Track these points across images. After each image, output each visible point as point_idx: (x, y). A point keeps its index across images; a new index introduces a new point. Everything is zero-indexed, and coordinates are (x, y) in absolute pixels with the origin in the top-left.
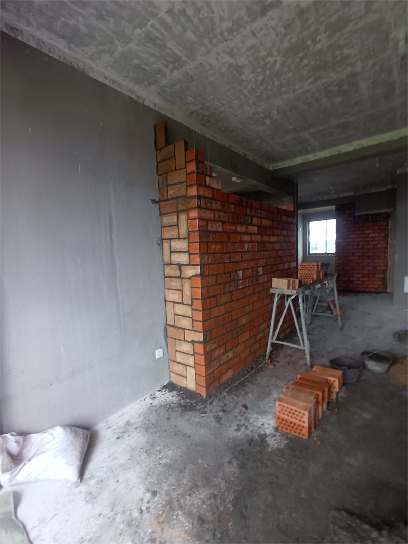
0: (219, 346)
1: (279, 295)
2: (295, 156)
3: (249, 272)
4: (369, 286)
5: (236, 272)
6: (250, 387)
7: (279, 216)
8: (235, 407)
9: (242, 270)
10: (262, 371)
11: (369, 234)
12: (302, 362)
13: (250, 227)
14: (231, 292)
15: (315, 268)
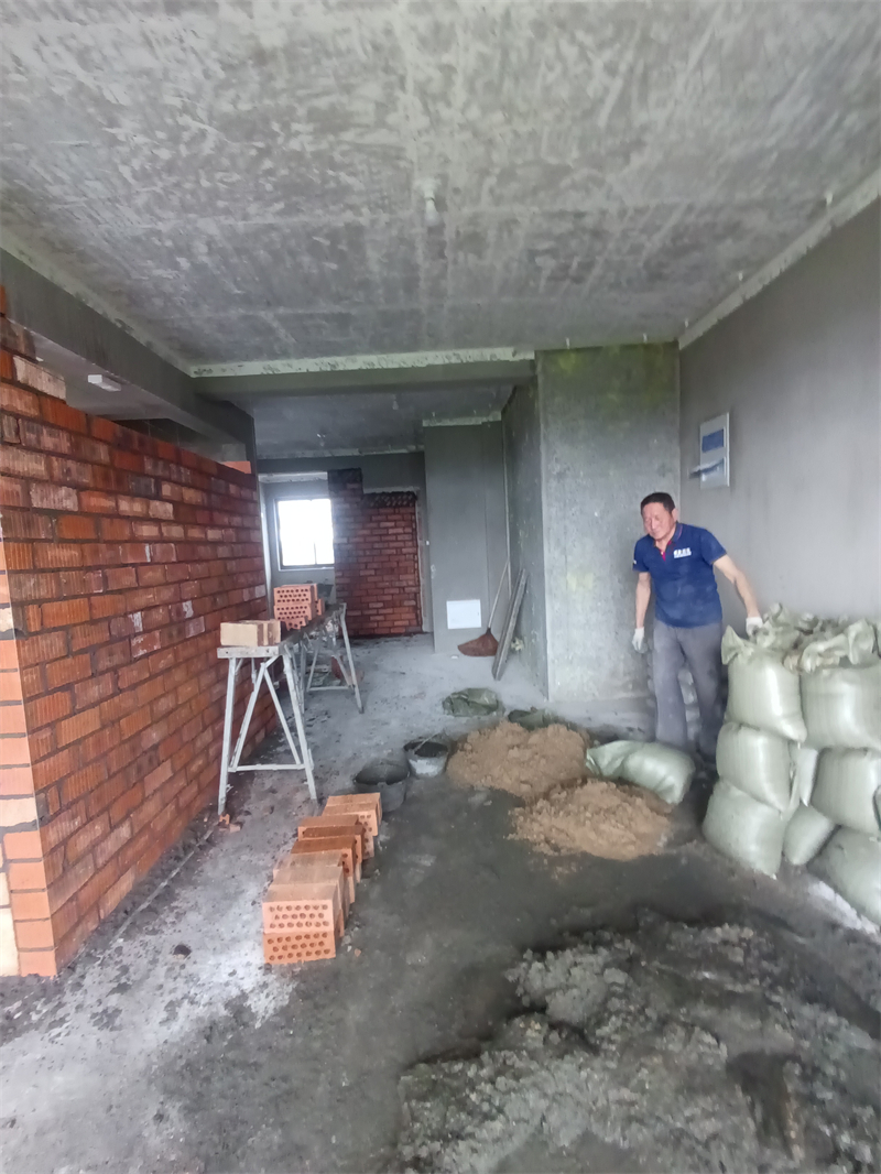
0: (90, 819)
1: (238, 660)
2: (248, 358)
3: (159, 615)
4: (396, 623)
5: (126, 615)
6: (186, 896)
7: (222, 482)
8: (154, 962)
9: (142, 610)
10: (214, 845)
11: (387, 528)
12: (299, 797)
13: (156, 504)
14: (114, 670)
15: (308, 595)
